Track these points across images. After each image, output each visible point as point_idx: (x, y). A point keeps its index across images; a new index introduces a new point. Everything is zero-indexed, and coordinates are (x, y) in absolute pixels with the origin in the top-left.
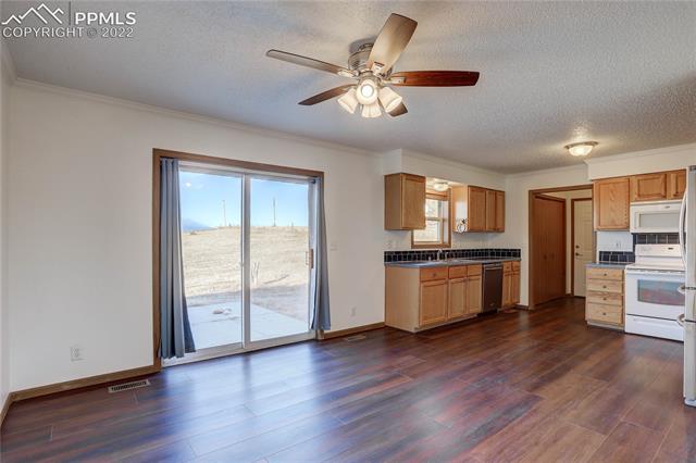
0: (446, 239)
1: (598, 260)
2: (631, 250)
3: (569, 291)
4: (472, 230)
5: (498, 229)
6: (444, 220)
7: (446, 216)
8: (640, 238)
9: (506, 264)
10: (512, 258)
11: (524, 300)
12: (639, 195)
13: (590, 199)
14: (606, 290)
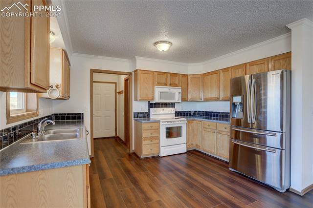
2: (148, 111)
14: (152, 135)
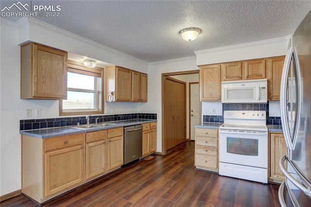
0: (100, 108)
1: (202, 121)
2: (221, 115)
3: (188, 137)
4: (118, 100)
5: (142, 100)
6: (99, 92)
7: (100, 89)
8: (227, 107)
9: (146, 125)
10: (152, 120)
11: (159, 149)
12: (226, 77)
13: (198, 83)
14: (207, 145)
